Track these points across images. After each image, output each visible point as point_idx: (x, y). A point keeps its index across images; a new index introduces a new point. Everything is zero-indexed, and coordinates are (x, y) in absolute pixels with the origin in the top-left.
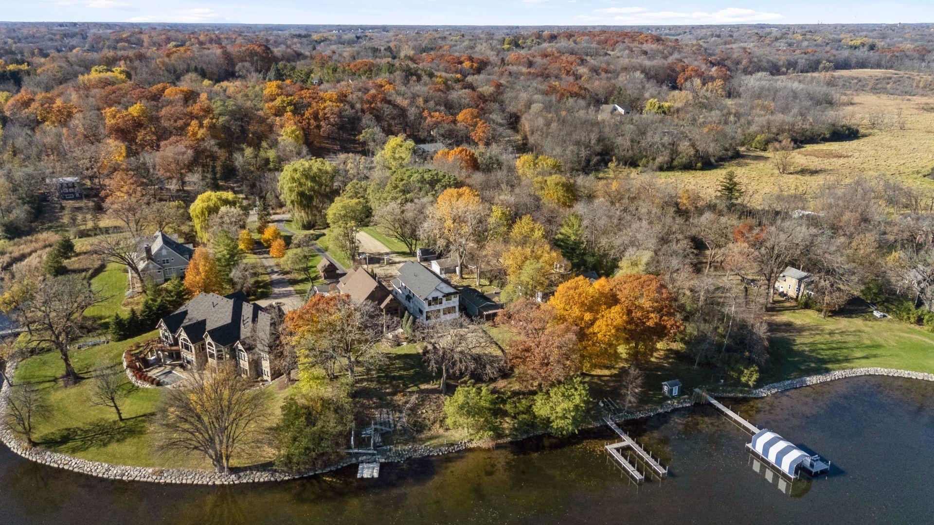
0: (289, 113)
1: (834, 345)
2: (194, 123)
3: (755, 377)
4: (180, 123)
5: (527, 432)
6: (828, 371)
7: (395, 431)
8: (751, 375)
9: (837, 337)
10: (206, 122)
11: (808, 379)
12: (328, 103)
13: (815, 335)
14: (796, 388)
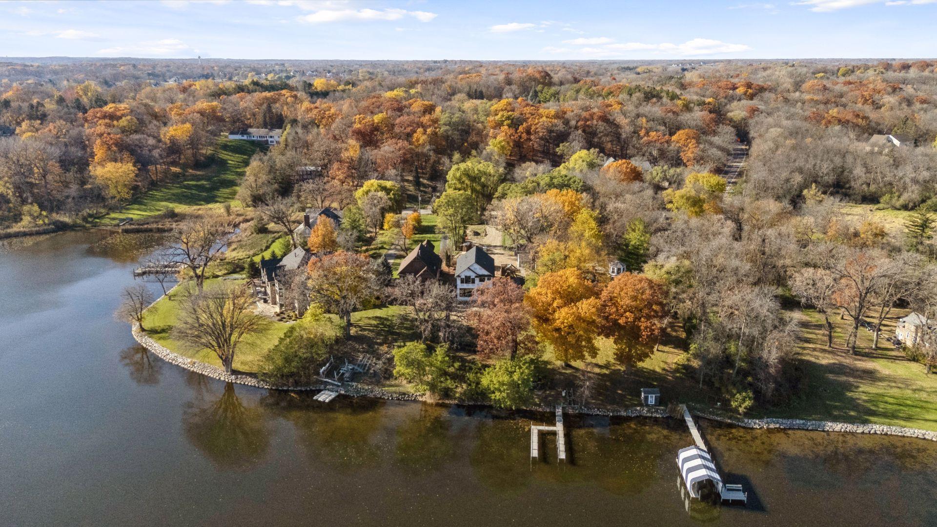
0: (506, 127)
1: (909, 402)
2: (420, 130)
3: (748, 403)
4: (409, 129)
5: (476, 400)
6: (865, 422)
7: (366, 373)
8: (744, 400)
9: (923, 396)
10: (429, 131)
11: (830, 424)
12: (544, 119)
13: (891, 387)
14: (807, 430)
